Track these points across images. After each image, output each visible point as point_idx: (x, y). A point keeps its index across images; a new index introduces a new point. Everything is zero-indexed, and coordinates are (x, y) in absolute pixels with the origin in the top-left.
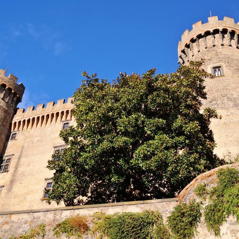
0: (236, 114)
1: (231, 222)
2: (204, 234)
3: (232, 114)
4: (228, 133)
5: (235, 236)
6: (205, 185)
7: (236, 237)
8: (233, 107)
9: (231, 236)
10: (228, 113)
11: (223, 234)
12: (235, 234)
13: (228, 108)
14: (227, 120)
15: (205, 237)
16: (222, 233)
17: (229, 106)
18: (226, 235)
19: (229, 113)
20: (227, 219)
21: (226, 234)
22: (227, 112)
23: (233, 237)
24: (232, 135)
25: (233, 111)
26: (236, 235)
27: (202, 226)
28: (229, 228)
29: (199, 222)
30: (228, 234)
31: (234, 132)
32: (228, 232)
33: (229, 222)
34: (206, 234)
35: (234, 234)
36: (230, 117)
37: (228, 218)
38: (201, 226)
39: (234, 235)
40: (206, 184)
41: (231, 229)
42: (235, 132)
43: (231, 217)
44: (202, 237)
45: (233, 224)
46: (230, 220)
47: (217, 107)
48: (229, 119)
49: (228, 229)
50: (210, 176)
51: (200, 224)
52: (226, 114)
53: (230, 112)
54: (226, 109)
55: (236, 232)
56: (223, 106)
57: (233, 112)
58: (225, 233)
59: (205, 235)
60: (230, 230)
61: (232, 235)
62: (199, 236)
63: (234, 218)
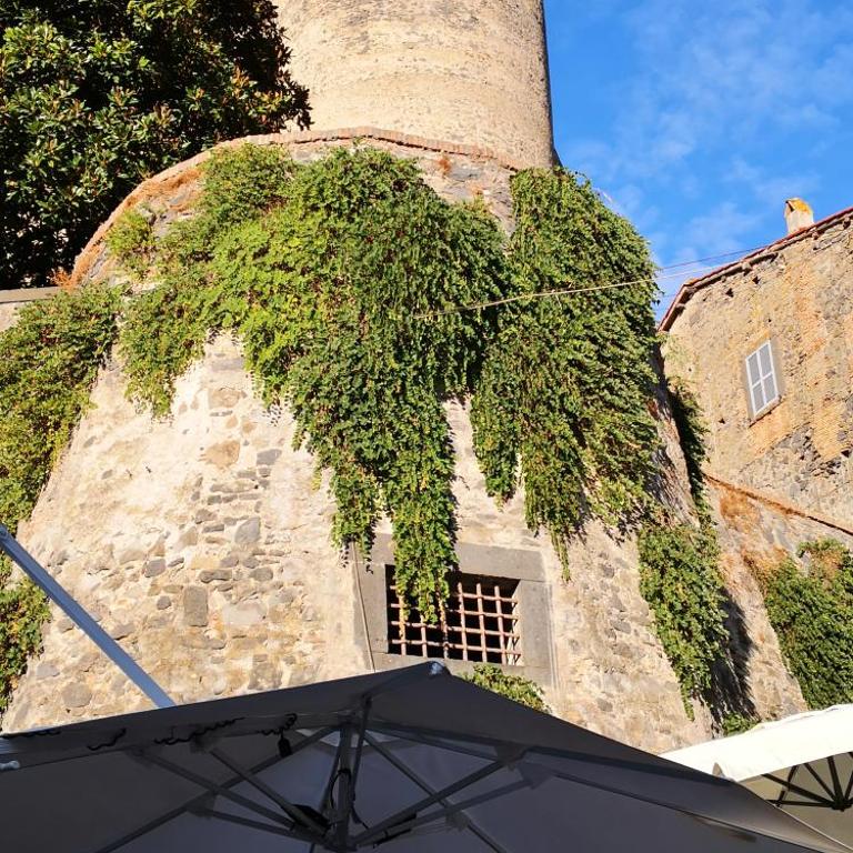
0: (441, 44)
1: (220, 359)
2: (112, 411)
3: (427, 40)
4: (402, 110)
5: (224, 414)
6: (154, 218)
7: (228, 417)
8: (432, 14)
9: (212, 415)
10: (413, 36)
11: (183, 408)
12: (228, 406)
13: (413, 19)
14: (405, 62)
15: (111, 424)
16: (181, 404)
17: (418, 10)
18: (193, 411)
19: (414, 38)
20: (207, 348)
21: (195, 406)
22: (408, 34)
23: (216, 418)
24: (418, 121)
25: (432, 31)
26: (230, 409)
27: (115, 379)
28: (209, 385)
29: (104, 366)
30: (200, 407)
31: (426, 110)
32: (203, 398)
33: (214, 358)
34: (119, 412)
35: (222, 404)
36: (418, 53)
37: (209, 342)
38: (109, 383)
39: (225, 410)
40: (158, 216)
41: (216, 386)
42: (429, 111)
43: (224, 339)
44: (102, 423)
45: (226, 368)
46: (219, 350)
47: (376, 11)
48: (411, 58)
49: (203, 385)
50: (180, 182)
51: (107, 372)
52: (405, 38)
53: (420, 33)
54: (406, 21)
55: (233, 399)
56: (398, 10)
57: (430, 33)
58: (189, 403)
59: (114, 416)
60: (210, 390)
61: (214, 411)
62: (95, 420)
63: (234, 343)
